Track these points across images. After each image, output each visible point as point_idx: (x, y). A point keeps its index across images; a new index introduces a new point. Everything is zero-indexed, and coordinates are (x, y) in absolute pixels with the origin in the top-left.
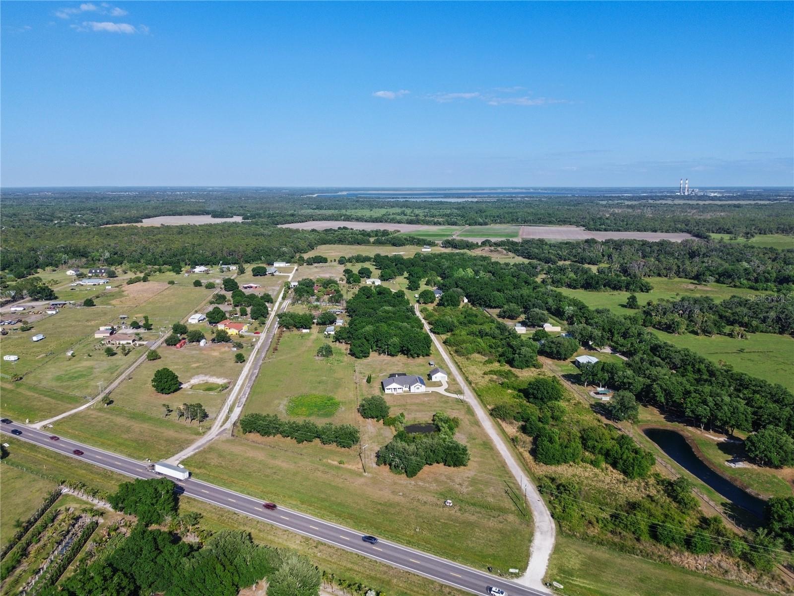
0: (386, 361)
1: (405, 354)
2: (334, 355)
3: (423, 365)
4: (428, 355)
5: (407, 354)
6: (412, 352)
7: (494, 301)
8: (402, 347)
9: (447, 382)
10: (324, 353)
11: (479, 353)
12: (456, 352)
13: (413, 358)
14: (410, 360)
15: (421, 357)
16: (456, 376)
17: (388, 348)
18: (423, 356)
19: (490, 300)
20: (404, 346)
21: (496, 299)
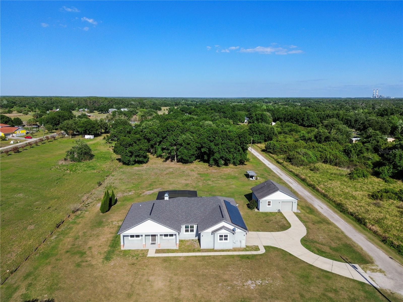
0: (171, 170)
1: (205, 161)
2: (94, 159)
3: (235, 178)
4: (242, 163)
5: (207, 161)
6: (217, 156)
7: (308, 119)
8: (199, 149)
9: (297, 215)
10: (76, 156)
11: (325, 162)
12: (290, 159)
13: (218, 166)
14: (214, 170)
15: (231, 165)
16: (309, 201)
17: (177, 149)
18: (234, 164)
19: (303, 120)
20: (202, 147)
21: (310, 117)
